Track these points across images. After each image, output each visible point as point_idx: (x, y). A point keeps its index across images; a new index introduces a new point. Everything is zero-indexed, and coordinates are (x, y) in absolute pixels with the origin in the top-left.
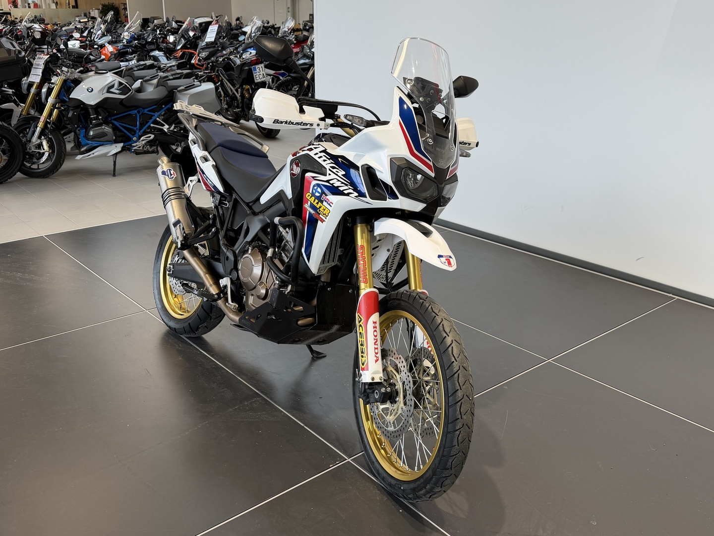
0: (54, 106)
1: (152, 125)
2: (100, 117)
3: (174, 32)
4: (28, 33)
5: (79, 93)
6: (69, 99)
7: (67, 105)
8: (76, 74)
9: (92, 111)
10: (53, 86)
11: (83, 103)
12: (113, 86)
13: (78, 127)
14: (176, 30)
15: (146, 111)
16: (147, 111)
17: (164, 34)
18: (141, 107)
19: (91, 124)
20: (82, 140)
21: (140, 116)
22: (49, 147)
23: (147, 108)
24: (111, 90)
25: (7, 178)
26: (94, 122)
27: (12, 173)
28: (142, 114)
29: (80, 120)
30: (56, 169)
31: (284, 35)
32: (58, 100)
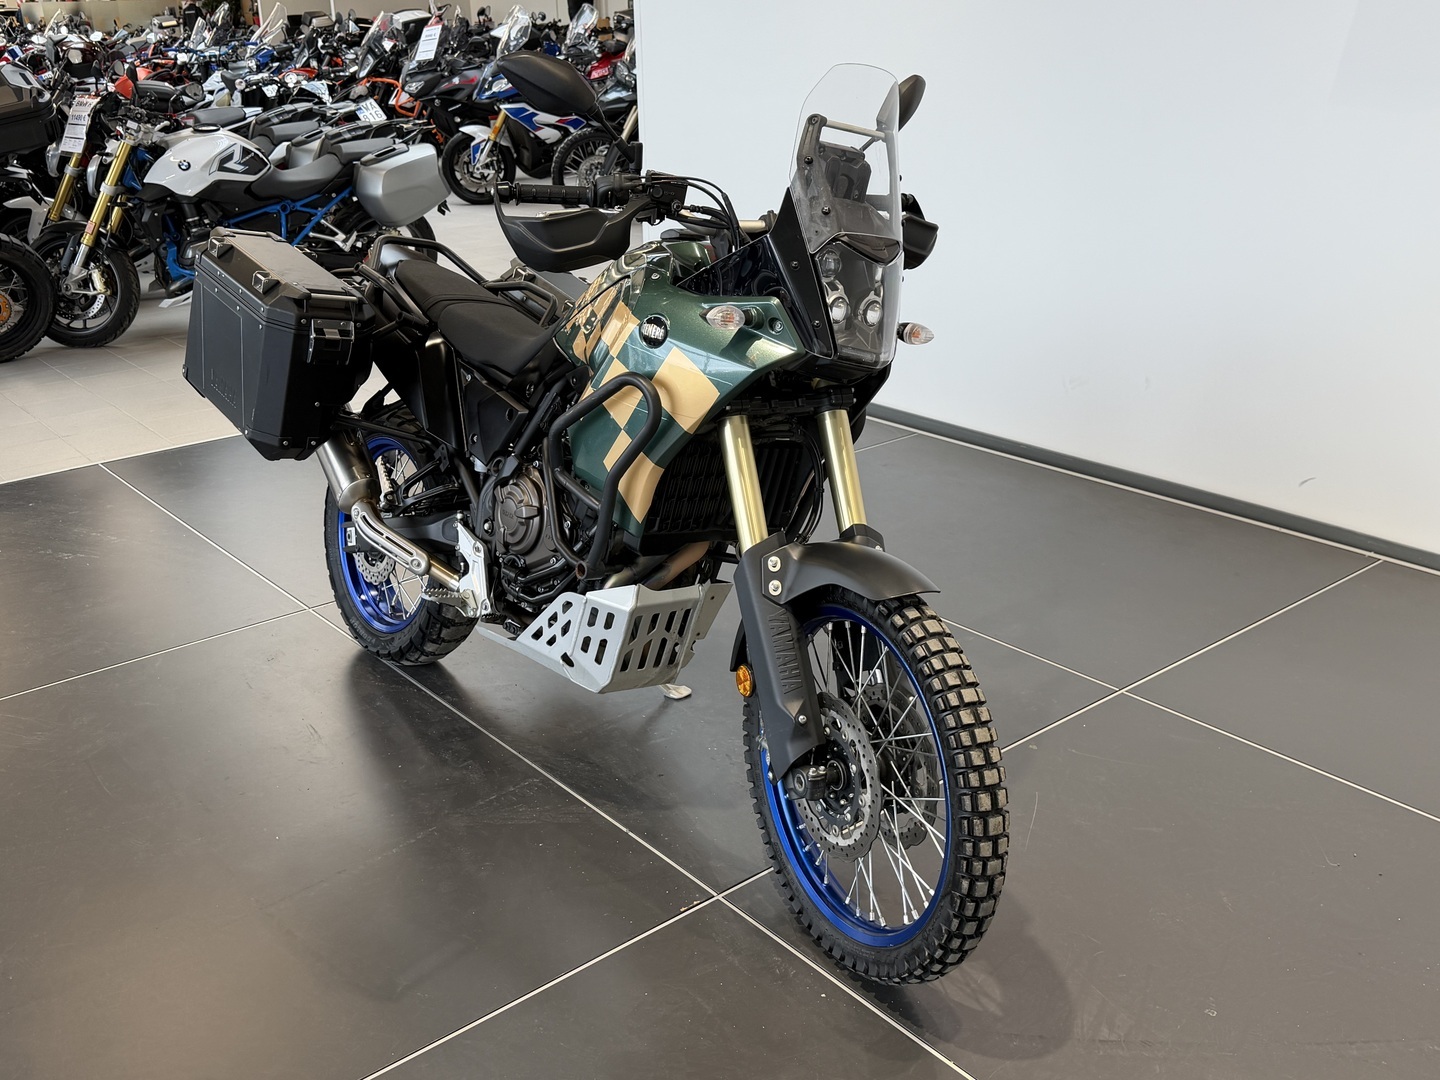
0: (113, 201)
1: (311, 234)
2: (206, 221)
3: (354, 42)
4: (57, 53)
5: (162, 174)
6: (143, 184)
7: (139, 199)
8: (157, 136)
9: (190, 209)
10: (109, 160)
11: (172, 194)
12: (230, 157)
13: (163, 241)
14: (358, 39)
15: (298, 206)
16: (302, 206)
17: (332, 47)
18: (287, 198)
19: (189, 235)
20: (172, 268)
21: (287, 216)
22: (105, 283)
23: (301, 200)
24: (228, 165)
25: (22, 349)
26: (194, 230)
27: (33, 337)
28: (291, 212)
29: (166, 228)
30: (122, 329)
31: (577, 41)
32: (121, 189)
